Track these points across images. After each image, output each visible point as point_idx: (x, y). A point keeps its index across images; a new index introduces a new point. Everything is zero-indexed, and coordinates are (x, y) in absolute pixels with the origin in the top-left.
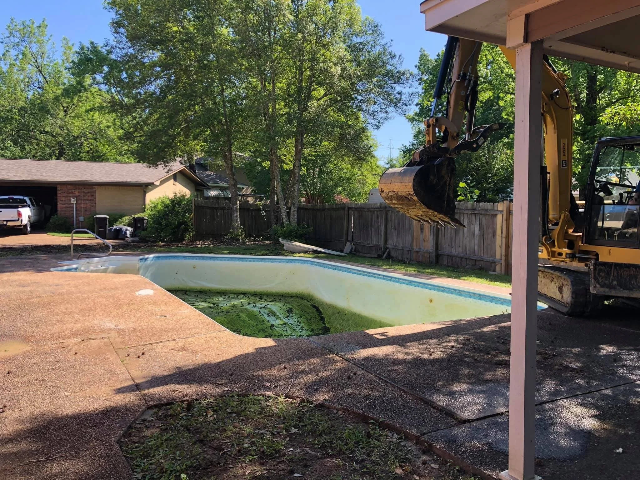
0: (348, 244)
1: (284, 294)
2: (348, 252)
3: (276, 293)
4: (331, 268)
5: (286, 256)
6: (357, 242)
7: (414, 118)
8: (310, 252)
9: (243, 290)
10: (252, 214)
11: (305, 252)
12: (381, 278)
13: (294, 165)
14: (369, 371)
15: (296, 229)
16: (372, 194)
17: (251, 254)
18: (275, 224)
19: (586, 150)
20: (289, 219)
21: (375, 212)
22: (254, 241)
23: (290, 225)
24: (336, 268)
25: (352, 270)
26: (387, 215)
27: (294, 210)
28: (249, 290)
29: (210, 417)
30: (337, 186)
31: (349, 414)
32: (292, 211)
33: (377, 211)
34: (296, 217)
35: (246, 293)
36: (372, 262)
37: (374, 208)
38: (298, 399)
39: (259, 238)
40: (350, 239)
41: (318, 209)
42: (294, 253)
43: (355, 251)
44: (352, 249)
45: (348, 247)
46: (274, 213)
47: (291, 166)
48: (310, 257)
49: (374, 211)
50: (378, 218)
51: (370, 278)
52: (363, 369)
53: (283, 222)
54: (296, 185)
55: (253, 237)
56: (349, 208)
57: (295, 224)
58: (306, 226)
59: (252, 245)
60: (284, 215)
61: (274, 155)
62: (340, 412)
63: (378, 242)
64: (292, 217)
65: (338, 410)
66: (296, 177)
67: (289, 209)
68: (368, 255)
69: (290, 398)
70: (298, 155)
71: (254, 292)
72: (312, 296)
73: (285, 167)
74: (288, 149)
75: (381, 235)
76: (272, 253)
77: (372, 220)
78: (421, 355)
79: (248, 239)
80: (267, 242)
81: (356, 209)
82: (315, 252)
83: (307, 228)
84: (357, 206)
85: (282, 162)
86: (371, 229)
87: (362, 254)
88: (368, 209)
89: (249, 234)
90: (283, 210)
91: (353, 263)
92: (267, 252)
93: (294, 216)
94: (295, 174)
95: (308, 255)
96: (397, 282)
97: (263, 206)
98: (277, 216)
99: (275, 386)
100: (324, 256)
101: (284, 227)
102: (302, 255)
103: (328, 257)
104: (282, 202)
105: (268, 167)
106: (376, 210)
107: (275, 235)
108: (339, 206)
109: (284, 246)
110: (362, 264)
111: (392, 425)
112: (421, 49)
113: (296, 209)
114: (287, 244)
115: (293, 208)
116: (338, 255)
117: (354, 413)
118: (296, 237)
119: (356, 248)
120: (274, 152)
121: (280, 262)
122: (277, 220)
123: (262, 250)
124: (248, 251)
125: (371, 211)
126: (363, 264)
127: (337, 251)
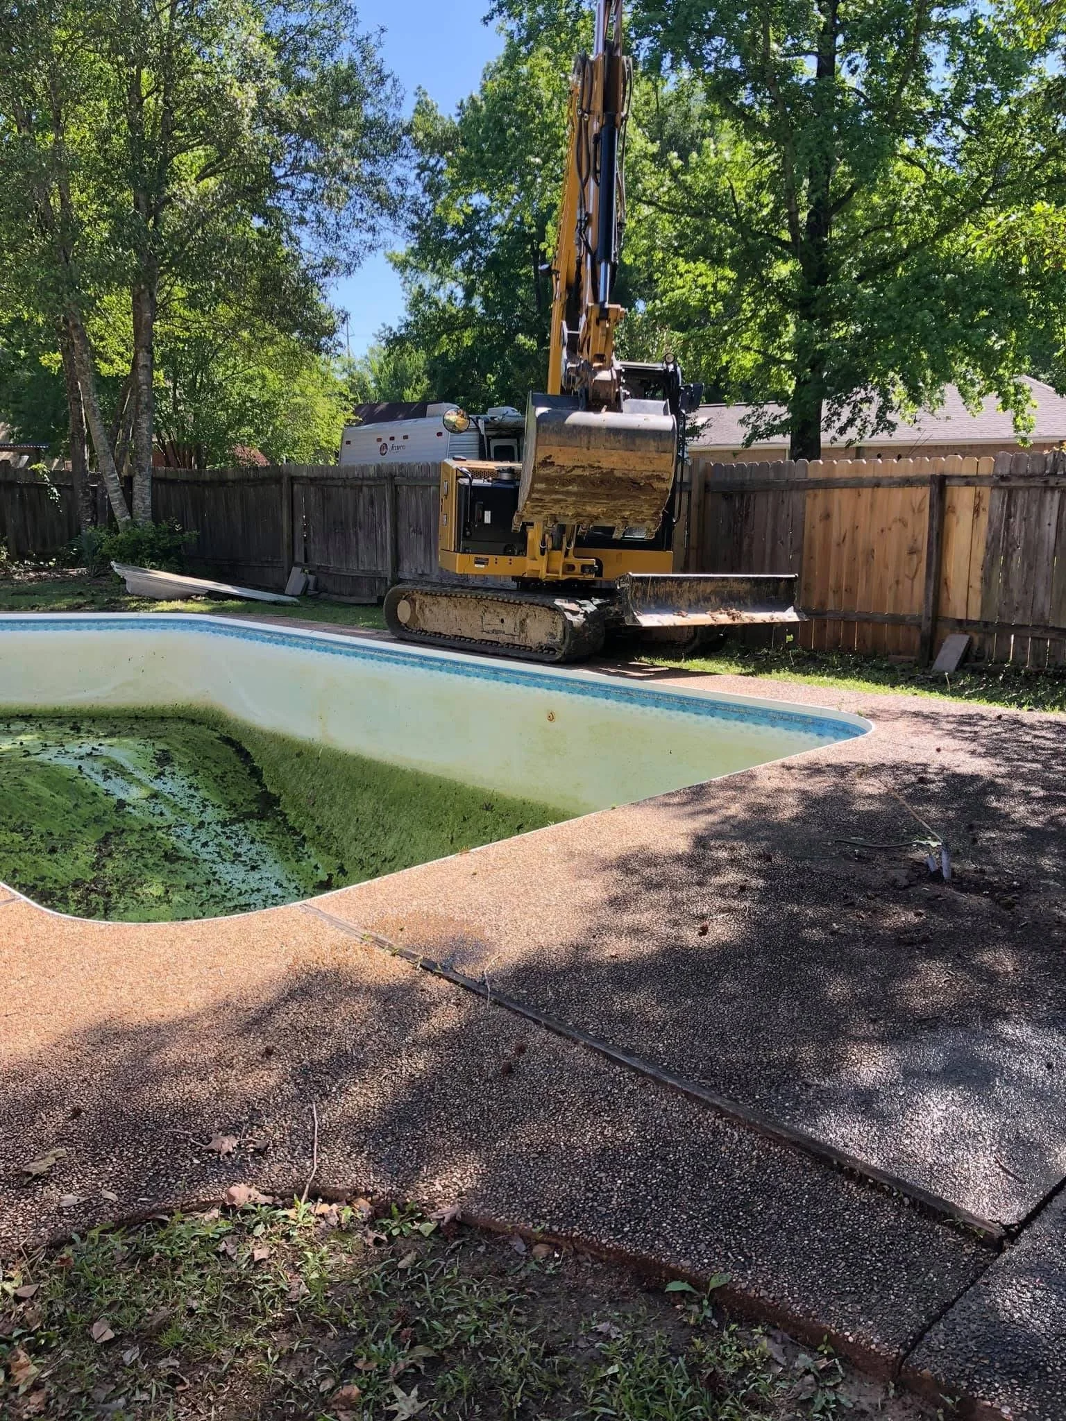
0: (296, 571)
1: (139, 713)
2: (298, 592)
3: (117, 711)
4: (269, 641)
5: (134, 610)
6: (319, 567)
7: (407, 261)
8: (198, 595)
9: (22, 709)
10: (21, 495)
11: (186, 597)
12: (413, 665)
13: (134, 364)
14: (561, 1029)
15: (151, 536)
16: (348, 443)
17: (32, 608)
18: (90, 524)
19: (818, 342)
20: (130, 509)
21: (365, 489)
22: (35, 570)
23: (135, 524)
24: (284, 639)
25: (330, 646)
26: (396, 496)
27: (142, 486)
28: (38, 708)
29: (27, 1394)
30: (239, 423)
31: (576, 1252)
32: (136, 488)
33: (370, 487)
34: (148, 502)
35: (30, 716)
36: (375, 620)
37: (363, 479)
38: (362, 1203)
39: (47, 561)
40: (299, 558)
41: (204, 482)
42: (154, 600)
43: (316, 589)
44: (307, 583)
45: (297, 580)
46: (86, 494)
47: (122, 367)
48: (201, 612)
49: (361, 486)
50: (372, 503)
51: (383, 664)
52: (536, 1022)
53: (112, 518)
54: (145, 416)
55: (29, 558)
56: (293, 479)
57: (149, 523)
58: (178, 528)
59: (31, 580)
60: (115, 497)
61: (74, 334)
62: (541, 1250)
63: (376, 565)
64: (137, 502)
65: (530, 1242)
66: (140, 395)
67: (128, 482)
68: (353, 600)
69: (329, 1201)
70: (143, 337)
71: (55, 711)
72: (220, 714)
73: (105, 369)
74: (111, 320)
75: (384, 548)
76: (93, 602)
77: (356, 507)
78: (673, 932)
79: (17, 566)
80: (73, 572)
81: (312, 480)
82: (212, 595)
83: (182, 532)
84: (316, 474)
85: (95, 353)
86: (356, 534)
87: (335, 597)
88: (345, 480)
89: (18, 553)
90: (113, 488)
91: (325, 625)
92: (81, 600)
93: (143, 500)
94: (139, 387)
95: (197, 606)
96: (457, 672)
97: (53, 475)
98: (94, 503)
99: (257, 1151)
100: (240, 607)
101: (117, 532)
102: (178, 604)
103: (249, 608)
104: (107, 464)
105: (55, 368)
106: (366, 482)
107: (94, 552)
108: (266, 474)
109: (123, 581)
110: (349, 625)
111: (769, 1306)
112: (419, 88)
113: (147, 483)
114: (134, 577)
115: (137, 479)
116: (275, 603)
117: (597, 1249)
118: (153, 557)
119: (317, 582)
120: (76, 326)
121: (122, 628)
122: (95, 512)
123: (64, 595)
124: (23, 599)
125: (352, 487)
126: (352, 624)
127: (267, 590)
